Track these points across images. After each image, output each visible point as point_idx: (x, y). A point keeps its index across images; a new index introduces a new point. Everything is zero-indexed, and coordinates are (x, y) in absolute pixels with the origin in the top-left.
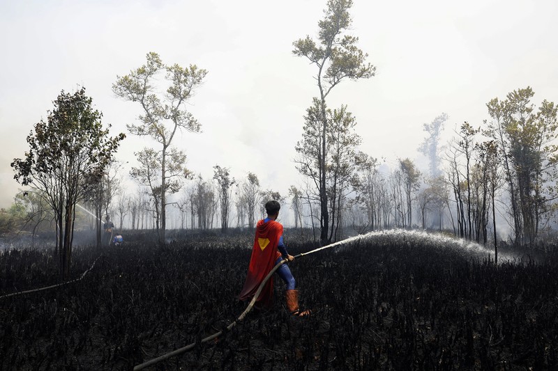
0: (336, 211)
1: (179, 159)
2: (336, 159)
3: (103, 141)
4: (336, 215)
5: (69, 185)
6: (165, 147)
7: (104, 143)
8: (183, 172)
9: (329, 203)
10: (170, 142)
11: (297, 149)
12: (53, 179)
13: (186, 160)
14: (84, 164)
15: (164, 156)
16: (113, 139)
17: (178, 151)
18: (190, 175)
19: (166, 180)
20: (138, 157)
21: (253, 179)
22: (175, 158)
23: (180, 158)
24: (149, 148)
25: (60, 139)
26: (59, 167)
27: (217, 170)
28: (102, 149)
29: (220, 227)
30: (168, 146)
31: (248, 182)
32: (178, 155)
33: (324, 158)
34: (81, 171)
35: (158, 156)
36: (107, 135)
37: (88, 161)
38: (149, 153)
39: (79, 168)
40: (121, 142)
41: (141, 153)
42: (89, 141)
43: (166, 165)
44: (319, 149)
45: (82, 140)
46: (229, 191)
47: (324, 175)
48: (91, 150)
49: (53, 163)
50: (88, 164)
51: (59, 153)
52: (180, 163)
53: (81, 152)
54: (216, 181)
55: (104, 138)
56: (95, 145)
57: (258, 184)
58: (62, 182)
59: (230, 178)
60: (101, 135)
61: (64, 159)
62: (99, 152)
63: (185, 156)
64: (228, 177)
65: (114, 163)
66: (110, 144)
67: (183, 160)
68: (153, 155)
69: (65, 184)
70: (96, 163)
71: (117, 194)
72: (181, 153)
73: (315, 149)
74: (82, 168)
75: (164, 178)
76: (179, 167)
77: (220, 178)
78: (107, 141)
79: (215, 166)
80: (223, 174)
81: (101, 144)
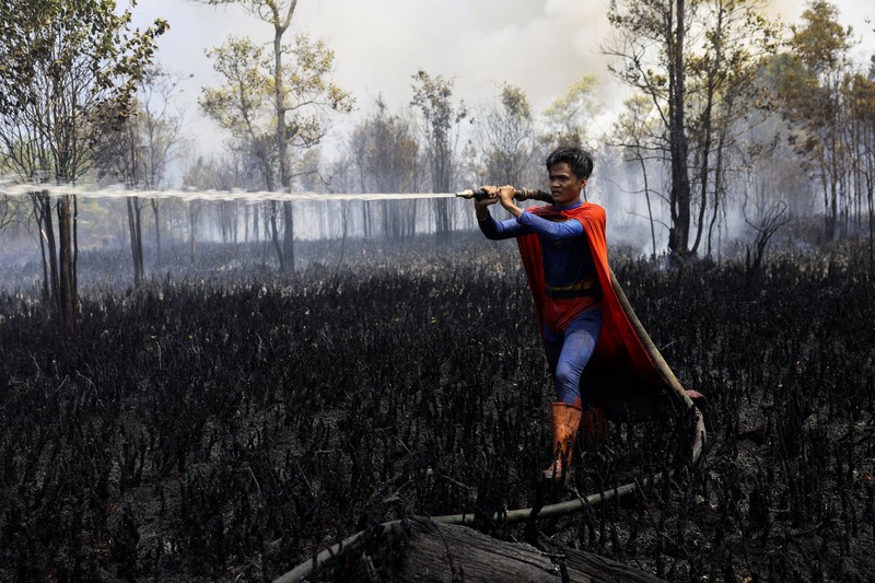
0: (712, 176)
1: (316, 61)
2: (716, 38)
3: (121, 38)
4: (711, 187)
5: (58, 140)
6: (280, 31)
7: (123, 42)
8: (326, 93)
9: (691, 157)
10: (289, 18)
11: (612, 19)
12: (22, 126)
13: (333, 64)
14: (84, 92)
15: (278, 55)
16: (142, 33)
17: (312, 41)
18: (344, 101)
19: (289, 117)
20: (214, 60)
21: (513, 101)
22: (308, 61)
23: (318, 59)
24: (239, 38)
25: (28, 38)
26: (34, 103)
27: (420, 84)
28: (120, 57)
29: (434, 228)
30: (285, 29)
31: (502, 110)
32: (312, 51)
33: (680, 39)
34: (79, 107)
35: (264, 56)
36: (128, 24)
37: (91, 86)
38: (242, 49)
39: (74, 99)
40: (158, 40)
41: (220, 51)
42: (90, 39)
43: (285, 78)
44: (668, 16)
45: (75, 39)
46: (451, 135)
47: (680, 83)
48: (97, 59)
49: (18, 91)
50: (93, 91)
51: (30, 69)
52: (322, 71)
53: (75, 65)
54: (418, 110)
55: (122, 31)
56: (104, 50)
57: (527, 115)
58: (42, 133)
59: (454, 103)
60: (115, 25)
61: (42, 84)
62: (113, 64)
63: (330, 55)
64: (449, 99)
65: (159, 78)
66: (136, 46)
67: (326, 63)
68: (250, 54)
69: (49, 138)
70: (109, 90)
71: (178, 156)
72: (320, 45)
73: (659, 16)
74: (82, 101)
75: (281, 112)
76: (316, 82)
77: (428, 103)
78: (130, 38)
79: (416, 73)
80: (436, 93)
81: (117, 47)
